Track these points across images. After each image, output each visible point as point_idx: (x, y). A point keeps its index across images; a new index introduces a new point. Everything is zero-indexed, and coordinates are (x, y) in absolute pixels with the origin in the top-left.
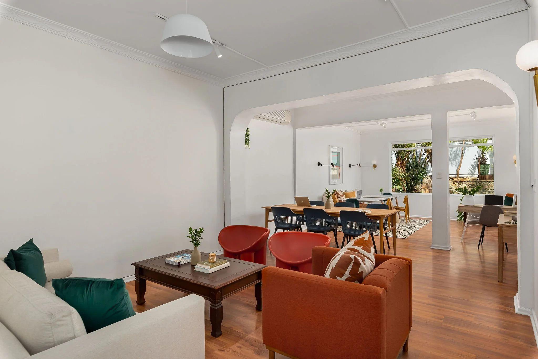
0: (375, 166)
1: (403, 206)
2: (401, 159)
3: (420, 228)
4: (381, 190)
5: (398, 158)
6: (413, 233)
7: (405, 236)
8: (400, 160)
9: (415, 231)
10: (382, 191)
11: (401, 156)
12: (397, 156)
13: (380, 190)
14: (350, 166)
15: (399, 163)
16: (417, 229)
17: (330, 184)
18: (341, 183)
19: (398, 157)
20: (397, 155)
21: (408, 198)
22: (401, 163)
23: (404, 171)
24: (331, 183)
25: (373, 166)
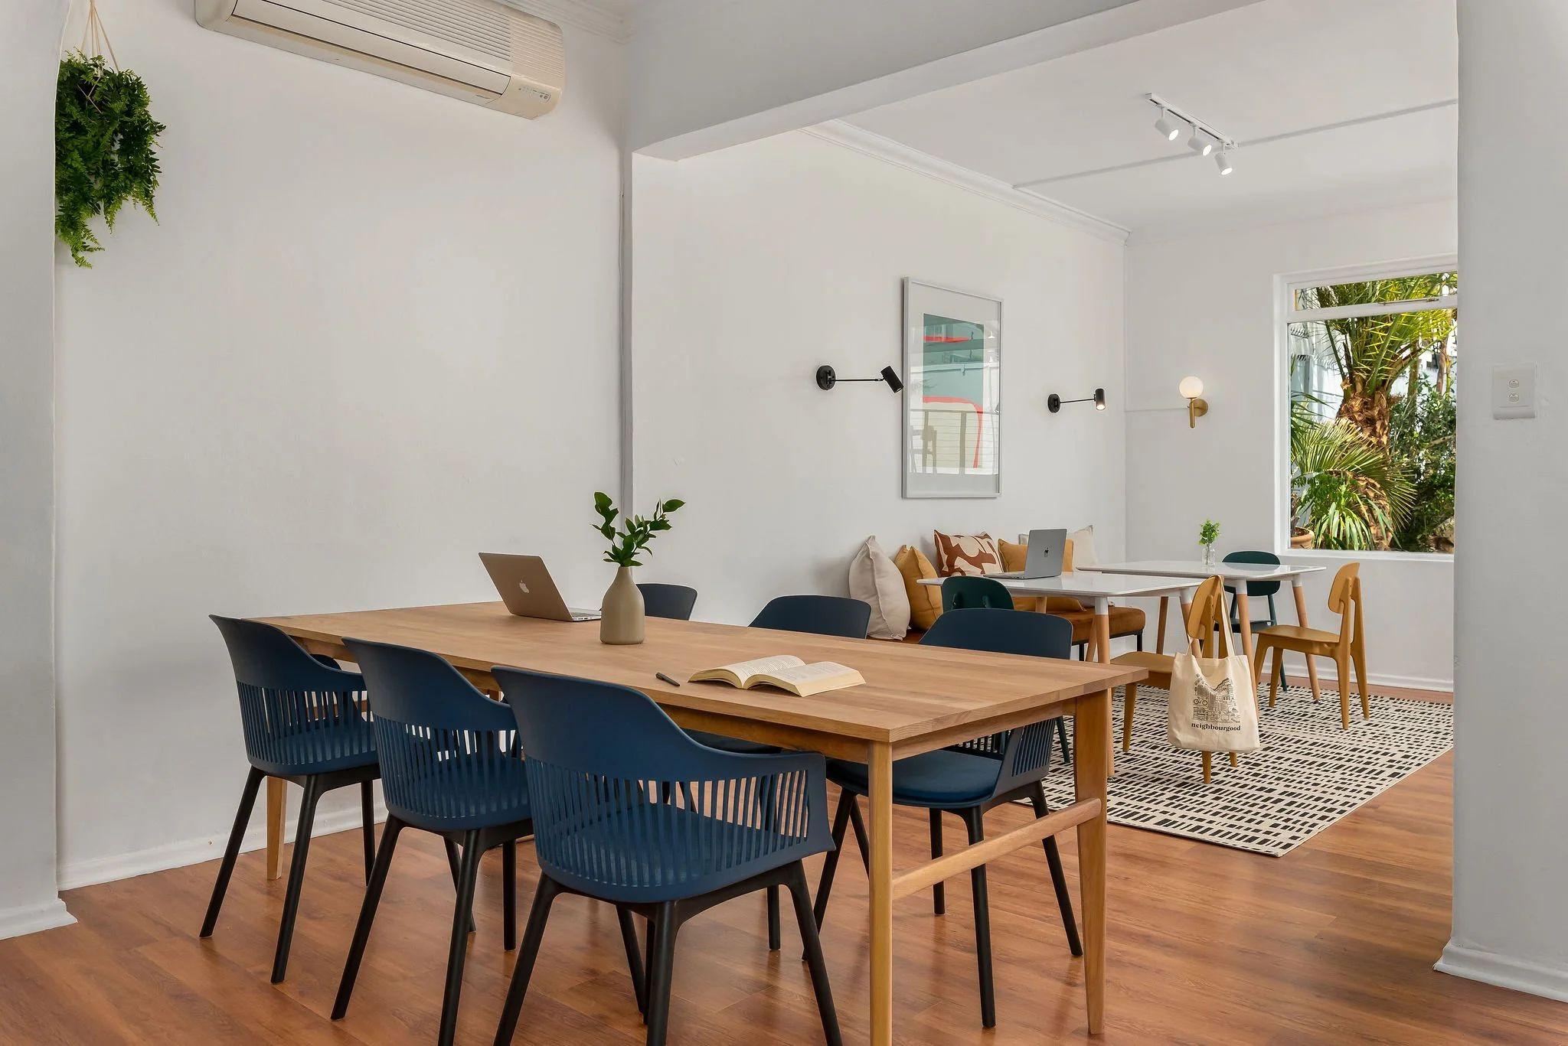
0: (1199, 408)
1: (1324, 623)
2: (1364, 382)
3: (1414, 769)
4: (1209, 533)
5: (1350, 380)
6: (1361, 803)
7: (1285, 836)
8: (1359, 387)
9: (1377, 792)
10: (1211, 540)
11: (1368, 371)
12: (1346, 370)
13: (1204, 534)
14: (1054, 403)
15: (1357, 404)
16: (1394, 775)
17: (903, 494)
18: (991, 493)
19: (1351, 374)
20: (1349, 366)
21: (1356, 581)
22: (1365, 403)
23: (1379, 443)
24: (910, 493)
25: (1190, 407)
